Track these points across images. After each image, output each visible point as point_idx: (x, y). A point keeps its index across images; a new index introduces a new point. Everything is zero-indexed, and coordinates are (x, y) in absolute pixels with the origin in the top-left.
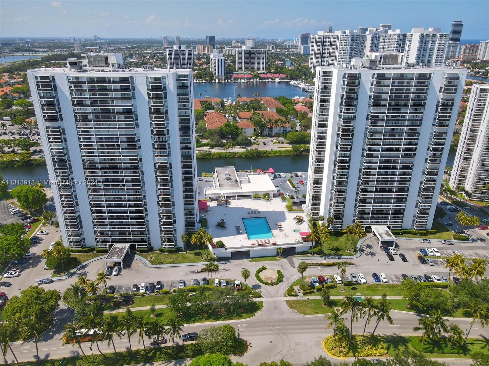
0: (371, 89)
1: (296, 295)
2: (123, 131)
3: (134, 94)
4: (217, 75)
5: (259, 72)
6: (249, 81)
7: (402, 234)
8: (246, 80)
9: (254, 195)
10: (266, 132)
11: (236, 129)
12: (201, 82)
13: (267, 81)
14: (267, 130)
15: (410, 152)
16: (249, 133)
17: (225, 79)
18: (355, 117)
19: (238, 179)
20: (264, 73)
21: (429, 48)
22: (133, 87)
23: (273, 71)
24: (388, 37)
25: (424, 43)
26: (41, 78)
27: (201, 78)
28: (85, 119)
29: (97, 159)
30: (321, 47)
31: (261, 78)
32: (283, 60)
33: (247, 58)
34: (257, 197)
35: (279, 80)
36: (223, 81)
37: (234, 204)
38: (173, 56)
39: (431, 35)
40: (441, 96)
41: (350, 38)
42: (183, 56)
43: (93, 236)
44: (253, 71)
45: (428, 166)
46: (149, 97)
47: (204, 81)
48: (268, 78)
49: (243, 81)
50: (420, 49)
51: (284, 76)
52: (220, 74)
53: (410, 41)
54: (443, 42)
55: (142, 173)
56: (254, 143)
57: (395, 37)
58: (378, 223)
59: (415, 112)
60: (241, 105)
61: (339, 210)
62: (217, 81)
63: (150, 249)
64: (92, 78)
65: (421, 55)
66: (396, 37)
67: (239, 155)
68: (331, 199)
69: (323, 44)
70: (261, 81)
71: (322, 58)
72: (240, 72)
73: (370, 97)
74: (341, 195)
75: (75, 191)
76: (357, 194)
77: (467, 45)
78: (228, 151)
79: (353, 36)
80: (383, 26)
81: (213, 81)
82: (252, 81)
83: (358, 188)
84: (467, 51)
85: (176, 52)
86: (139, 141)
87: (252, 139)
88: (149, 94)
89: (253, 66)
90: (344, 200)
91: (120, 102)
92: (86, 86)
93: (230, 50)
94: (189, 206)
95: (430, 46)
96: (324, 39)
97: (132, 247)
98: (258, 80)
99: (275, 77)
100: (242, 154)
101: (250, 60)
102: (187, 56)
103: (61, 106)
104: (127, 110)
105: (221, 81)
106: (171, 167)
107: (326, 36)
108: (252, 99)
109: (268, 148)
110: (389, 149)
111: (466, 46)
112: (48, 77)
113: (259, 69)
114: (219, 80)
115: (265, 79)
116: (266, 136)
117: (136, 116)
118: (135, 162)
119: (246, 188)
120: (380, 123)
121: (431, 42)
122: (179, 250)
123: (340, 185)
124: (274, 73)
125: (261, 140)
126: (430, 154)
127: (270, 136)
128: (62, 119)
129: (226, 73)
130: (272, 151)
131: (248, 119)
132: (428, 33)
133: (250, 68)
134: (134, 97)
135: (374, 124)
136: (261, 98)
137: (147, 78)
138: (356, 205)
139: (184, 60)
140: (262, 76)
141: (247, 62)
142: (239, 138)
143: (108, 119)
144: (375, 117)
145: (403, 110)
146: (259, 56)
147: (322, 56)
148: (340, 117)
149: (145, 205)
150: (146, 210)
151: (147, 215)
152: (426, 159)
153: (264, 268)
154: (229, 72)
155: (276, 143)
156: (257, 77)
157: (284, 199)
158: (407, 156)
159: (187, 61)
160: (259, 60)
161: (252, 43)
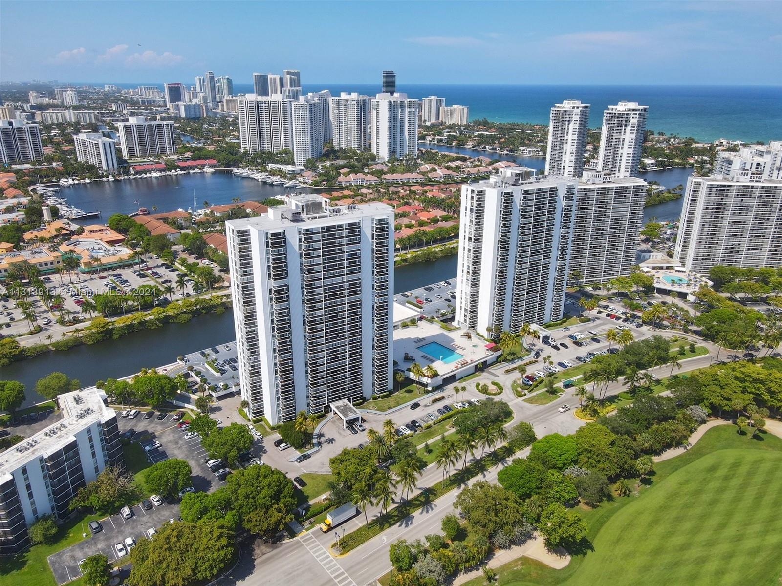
0: (520, 203)
1: (525, 395)
2: (346, 278)
3: (359, 238)
4: (104, 167)
6: (164, 174)
8: (160, 174)
9: (403, 323)
12: (82, 181)
13: (191, 172)
15: (548, 254)
18: (510, 229)
20: (179, 159)
21: (399, 117)
22: (360, 232)
23: (189, 154)
24: (343, 102)
25: (393, 111)
28: (312, 270)
31: (182, 169)
33: (141, 137)
35: (213, 170)
38: (1, 139)
39: (399, 102)
40: (564, 203)
42: (22, 138)
45: (559, 263)
48: (192, 168)
49: (155, 175)
50: (390, 119)
51: (215, 162)
52: (111, 167)
53: (377, 109)
54: (413, 110)
61: (499, 318)
62: (111, 178)
65: (393, 126)
66: (355, 102)
69: (258, 113)
70: (184, 172)
72: (136, 160)
73: (520, 211)
74: (500, 303)
75: (292, 354)
79: (311, 106)
80: (288, 73)
81: (105, 179)
82: (171, 174)
85: (5, 131)
86: (360, 285)
88: (373, 236)
89: (153, 149)
90: (503, 308)
92: (316, 237)
95: (399, 115)
96: (258, 105)
98: (179, 172)
99: (204, 166)
101: (147, 139)
102: (28, 138)
103: (288, 262)
104: (353, 255)
107: (261, 102)
110: (535, 254)
112: (280, 234)
113: (164, 153)
114: (115, 176)
115: (187, 169)
117: (360, 260)
120: (528, 232)
121: (400, 111)
122: (389, 393)
123: (500, 294)
124: (194, 158)
126: (559, 252)
128: (287, 276)
132: (396, 100)
133: (149, 152)
134: (359, 241)
135: (523, 234)
137: (373, 220)
138: (512, 310)
139: (23, 145)
140: (182, 164)
141: (142, 143)
143: (335, 267)
144: (523, 227)
145: (542, 218)
146: (161, 133)
150: (361, 359)
152: (557, 257)
156: (173, 166)
158: (545, 257)
159: (30, 147)
160: (162, 138)
161: (74, 98)
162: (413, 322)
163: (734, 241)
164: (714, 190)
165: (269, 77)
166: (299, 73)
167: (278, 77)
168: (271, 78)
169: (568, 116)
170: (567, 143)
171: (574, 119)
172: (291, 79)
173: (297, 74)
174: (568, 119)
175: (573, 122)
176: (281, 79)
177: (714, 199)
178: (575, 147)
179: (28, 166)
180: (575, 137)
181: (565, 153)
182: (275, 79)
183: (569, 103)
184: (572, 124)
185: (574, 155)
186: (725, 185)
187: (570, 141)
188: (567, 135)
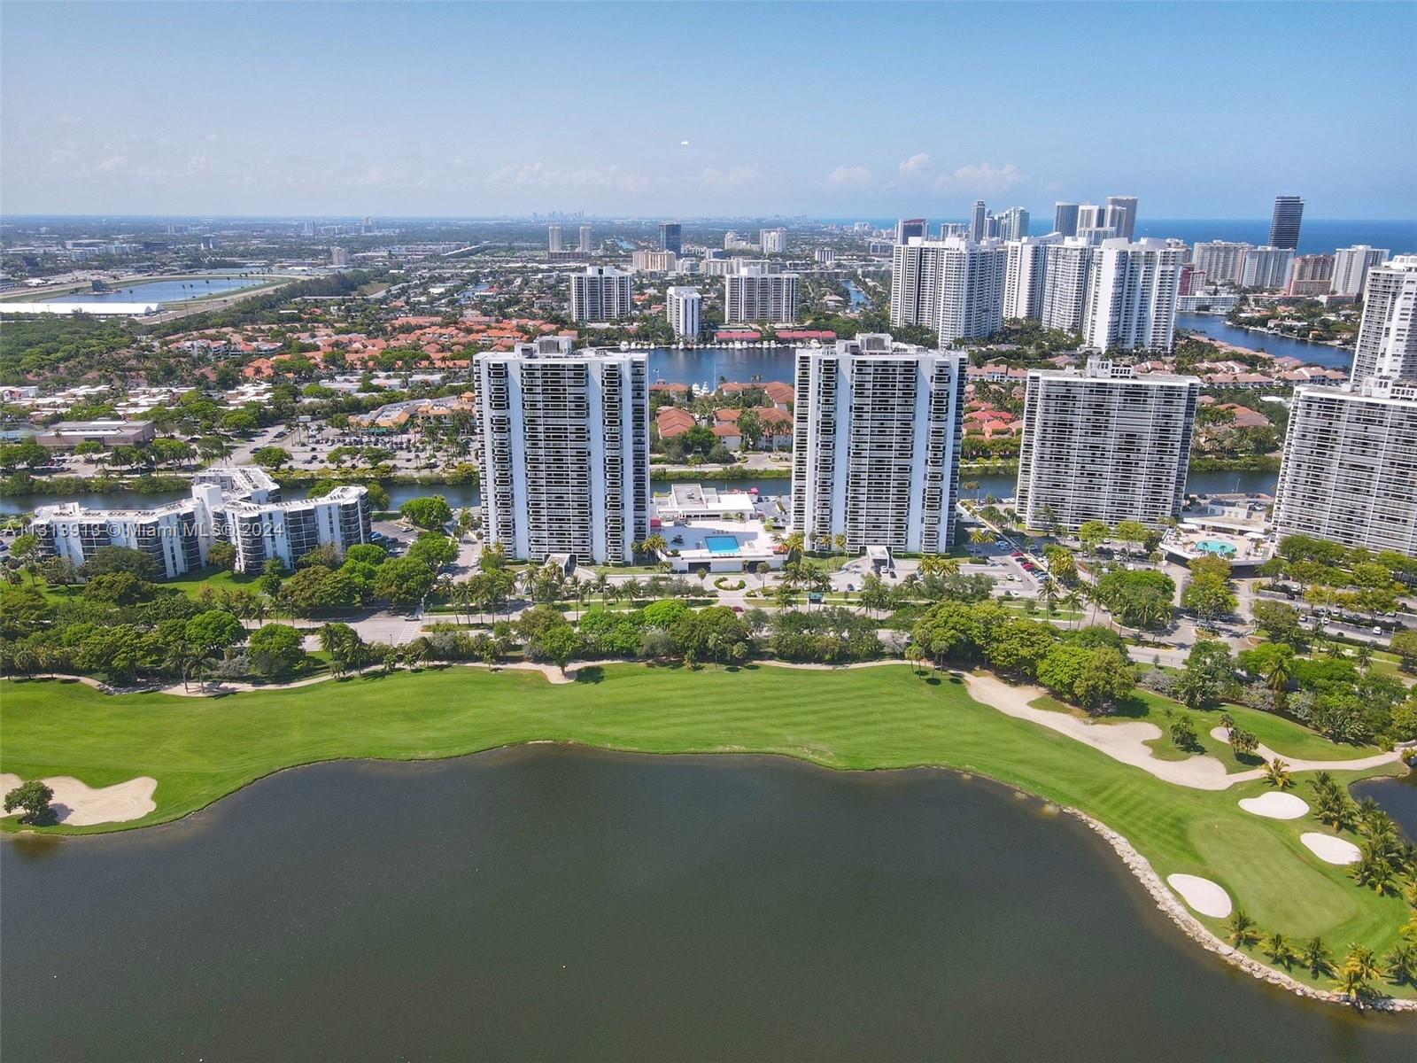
0: (852, 377)
1: (755, 596)
2: (573, 421)
3: (587, 381)
4: (682, 332)
5: (777, 326)
6: (751, 346)
7: (905, 557)
8: (745, 345)
9: (724, 515)
10: (763, 443)
11: (709, 436)
13: (792, 346)
14: (764, 438)
15: (906, 451)
16: (733, 444)
17: (699, 342)
18: (835, 409)
19: (703, 497)
20: (788, 328)
21: (1141, 280)
22: (587, 375)
23: (808, 323)
24: (1062, 253)
25: (1128, 269)
26: (494, 365)
27: (646, 338)
28: (533, 406)
29: (542, 452)
30: (915, 272)
31: (778, 340)
32: (845, 294)
33: (750, 295)
34: (727, 518)
36: (695, 347)
37: (695, 524)
38: (586, 291)
39: (1143, 253)
41: (967, 260)
42: (608, 290)
43: (527, 545)
44: (762, 323)
45: (930, 469)
46: (603, 384)
47: (652, 346)
48: (795, 341)
49: (738, 345)
50: (1120, 282)
51: (832, 335)
52: (689, 331)
53: (1099, 265)
54: (1171, 268)
55: (590, 469)
56: (739, 459)
57: (1075, 253)
58: (876, 542)
59: (906, 404)
60: (726, 398)
61: (825, 523)
62: (681, 346)
63: (593, 563)
64: (546, 366)
65: (1125, 295)
66: (1077, 253)
67: (711, 475)
68: (814, 511)
69: (920, 266)
70: (779, 345)
71: (919, 295)
72: (734, 325)
73: (852, 387)
74: (825, 504)
75: (512, 489)
76: (847, 504)
77: (1308, 257)
78: (694, 470)
79: (973, 256)
80: (1115, 202)
81: (674, 346)
82: (759, 346)
83: (847, 497)
84: (1309, 270)
85: (592, 281)
86: (589, 432)
87: (736, 455)
88: (603, 382)
89: (763, 313)
90: (831, 512)
91: (571, 390)
92: (538, 374)
93: (719, 265)
94: (639, 513)
95: (1142, 276)
96: (921, 254)
97: (572, 559)
98: (773, 345)
99: (811, 339)
100: (716, 474)
101: (757, 298)
102: (616, 290)
103: (510, 394)
104: (579, 398)
105: (689, 347)
106: (622, 462)
108: (748, 385)
109: (760, 468)
110: (881, 447)
111: (1304, 260)
112: (501, 365)
113: (777, 319)
114: (686, 343)
115: (789, 343)
116: (761, 450)
117: (588, 404)
118: (583, 456)
119: (713, 507)
120: (866, 416)
121: (1143, 269)
122: (627, 564)
123: (824, 491)
124: (810, 328)
125: (751, 456)
126: (930, 454)
127: (769, 450)
128: (508, 408)
129: (702, 328)
130: (766, 471)
131: (734, 422)
132: (1137, 250)
133: (757, 316)
134: (587, 385)
135: (859, 417)
136: (766, 384)
137: (602, 365)
138: (846, 518)
139: (609, 298)
140: (782, 334)
141: (750, 304)
142: (713, 451)
143: (557, 408)
144: (859, 409)
145: (891, 401)
146: (778, 290)
147: (919, 292)
148: (818, 408)
149: (591, 507)
150: (591, 514)
151: (591, 520)
152: (927, 461)
153: (726, 579)
154: (709, 324)
155: (776, 460)
156: (772, 336)
157: (763, 521)
158: (902, 456)
159: (616, 301)
160: (778, 298)
161: (777, 242)
162: (741, 516)
163: (1356, 501)
164: (1315, 406)
165: (1081, 208)
166: (1135, 202)
167: (1095, 209)
168: (1083, 211)
169: (1392, 284)
170: (1387, 335)
171: (1404, 291)
172: (1114, 211)
173: (1132, 205)
174: (1392, 290)
175: (1402, 296)
176: (1101, 213)
177: (1315, 423)
178: (1404, 343)
179: (607, 325)
180: (1406, 325)
181: (1383, 355)
182: (1090, 212)
183: (1402, 261)
184: (1399, 302)
185: (1401, 359)
186: (1335, 400)
187: (1393, 333)
188: (1390, 319)
